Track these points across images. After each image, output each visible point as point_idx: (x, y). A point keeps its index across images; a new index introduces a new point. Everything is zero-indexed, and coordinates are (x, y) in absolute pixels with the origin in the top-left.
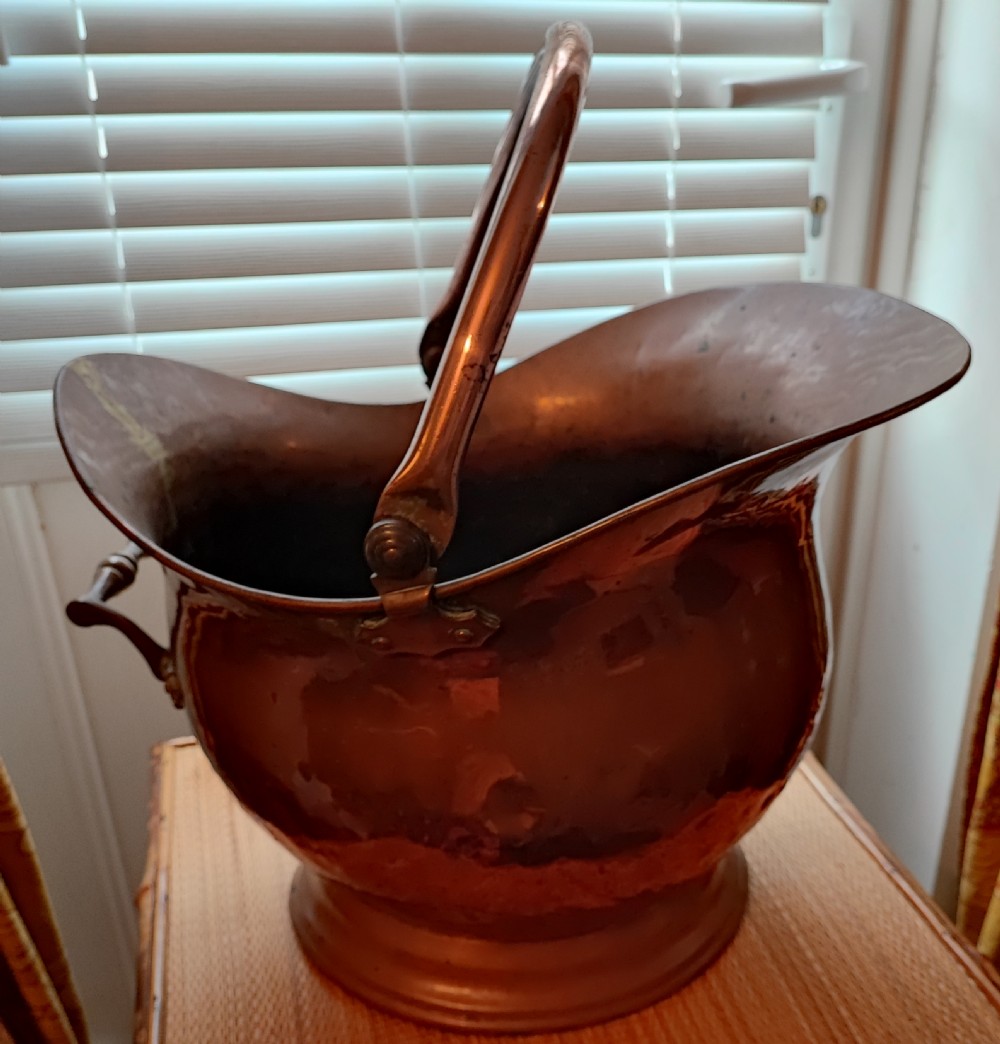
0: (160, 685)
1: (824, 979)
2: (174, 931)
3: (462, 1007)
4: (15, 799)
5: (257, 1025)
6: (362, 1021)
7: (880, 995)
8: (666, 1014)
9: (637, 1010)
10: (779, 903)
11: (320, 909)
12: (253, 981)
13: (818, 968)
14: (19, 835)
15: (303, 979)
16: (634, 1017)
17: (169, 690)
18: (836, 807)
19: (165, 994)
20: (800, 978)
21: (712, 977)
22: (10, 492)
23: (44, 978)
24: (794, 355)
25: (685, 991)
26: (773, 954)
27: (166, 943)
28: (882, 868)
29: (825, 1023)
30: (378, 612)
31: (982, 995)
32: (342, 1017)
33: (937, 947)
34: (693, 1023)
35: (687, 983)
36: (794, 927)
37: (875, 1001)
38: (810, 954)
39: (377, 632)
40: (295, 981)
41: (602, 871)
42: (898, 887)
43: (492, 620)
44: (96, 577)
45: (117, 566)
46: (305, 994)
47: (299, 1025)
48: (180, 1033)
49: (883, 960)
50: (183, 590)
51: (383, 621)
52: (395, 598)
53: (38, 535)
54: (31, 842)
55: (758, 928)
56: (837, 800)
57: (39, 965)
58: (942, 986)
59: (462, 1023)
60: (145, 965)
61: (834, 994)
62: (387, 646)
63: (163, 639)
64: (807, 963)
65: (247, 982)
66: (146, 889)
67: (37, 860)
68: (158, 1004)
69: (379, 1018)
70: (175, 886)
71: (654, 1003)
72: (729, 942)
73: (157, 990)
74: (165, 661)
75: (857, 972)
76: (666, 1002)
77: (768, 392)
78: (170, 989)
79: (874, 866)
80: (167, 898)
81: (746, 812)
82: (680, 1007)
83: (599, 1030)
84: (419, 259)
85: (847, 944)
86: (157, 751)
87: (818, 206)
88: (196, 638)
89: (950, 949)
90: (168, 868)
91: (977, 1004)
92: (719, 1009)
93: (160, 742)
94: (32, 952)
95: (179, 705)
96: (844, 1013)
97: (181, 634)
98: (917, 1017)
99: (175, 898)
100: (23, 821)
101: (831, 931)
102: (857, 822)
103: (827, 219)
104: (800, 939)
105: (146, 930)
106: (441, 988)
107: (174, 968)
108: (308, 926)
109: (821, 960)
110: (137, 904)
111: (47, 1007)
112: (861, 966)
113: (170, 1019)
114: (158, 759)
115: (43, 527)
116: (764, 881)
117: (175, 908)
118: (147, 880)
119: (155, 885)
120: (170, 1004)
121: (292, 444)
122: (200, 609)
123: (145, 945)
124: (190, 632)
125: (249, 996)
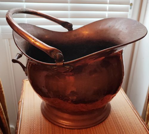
0: (24, 72)
1: (121, 125)
2: (24, 108)
3: (64, 124)
4: (2, 86)
5: (35, 124)
6: (50, 125)
7: (129, 128)
8: (96, 128)
9: (92, 127)
10: (115, 113)
11: (45, 107)
12: (35, 117)
13: (120, 123)
14: (2, 92)
15: (42, 117)
16: (91, 128)
17: (25, 73)
18: (126, 98)
19: (22, 118)
20: (117, 124)
21: (103, 123)
22: (5, 40)
23: (4, 114)
24: (123, 29)
25: (99, 125)
26: (113, 120)
27: (22, 110)
28: (132, 109)
29: (120, 132)
30: (55, 66)
31: (145, 130)
32: (47, 124)
33: (139, 122)
34: (100, 130)
35: (100, 123)
36: (117, 117)
37: (128, 129)
38: (119, 121)
39: (55, 68)
40: (41, 118)
41: (86, 106)
42: (134, 112)
43: (72, 68)
44: (17, 55)
45: (20, 54)
46: (42, 120)
47: (41, 124)
48: (23, 124)
49: (130, 123)
50: (28, 60)
51: (56, 67)
52: (58, 64)
53: (9, 46)
54: (4, 93)
55: (112, 116)
56: (126, 97)
57: (3, 111)
58: (139, 128)
59: (64, 126)
60: (19, 113)
61: (122, 127)
62: (57, 71)
63: (25, 65)
64: (118, 122)
65: (34, 117)
66: (20, 102)
67: (5, 95)
68: (20, 119)
69: (53, 124)
70: (24, 101)
71: (94, 126)
72: (107, 118)
73: (21, 117)
74: (25, 69)
75: (126, 124)
76: (96, 126)
77: (119, 34)
78: (22, 117)
79: (131, 108)
80: (23, 103)
81: (109, 98)
82: (98, 127)
83: (86, 129)
84: (69, 9)
85: (125, 120)
86: (23, 81)
87: (131, 5)
88: (30, 66)
89: (141, 122)
90: (24, 99)
91: (144, 131)
92: (104, 128)
93: (24, 79)
94: (2, 109)
95: (27, 76)
96: (123, 131)
97: (28, 66)
98: (134, 132)
99: (24, 103)
100: (3, 90)
101: (123, 118)
102: (129, 101)
103: (133, 7)
104: (118, 119)
105: (20, 108)
106: (62, 121)
107: (23, 114)
108: (43, 109)
109: (121, 122)
110: (18, 104)
111: (4, 118)
112: (127, 123)
113: (22, 121)
114: (23, 82)
115: (10, 45)
116: (113, 109)
117: (24, 105)
118: (20, 100)
119: (21, 101)
120: (22, 119)
121: (47, 37)
122: (31, 63)
123: (19, 110)
124: (29, 65)
125: (34, 119)
